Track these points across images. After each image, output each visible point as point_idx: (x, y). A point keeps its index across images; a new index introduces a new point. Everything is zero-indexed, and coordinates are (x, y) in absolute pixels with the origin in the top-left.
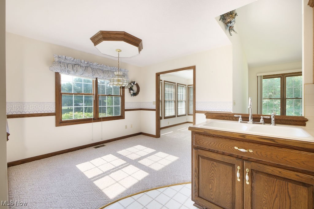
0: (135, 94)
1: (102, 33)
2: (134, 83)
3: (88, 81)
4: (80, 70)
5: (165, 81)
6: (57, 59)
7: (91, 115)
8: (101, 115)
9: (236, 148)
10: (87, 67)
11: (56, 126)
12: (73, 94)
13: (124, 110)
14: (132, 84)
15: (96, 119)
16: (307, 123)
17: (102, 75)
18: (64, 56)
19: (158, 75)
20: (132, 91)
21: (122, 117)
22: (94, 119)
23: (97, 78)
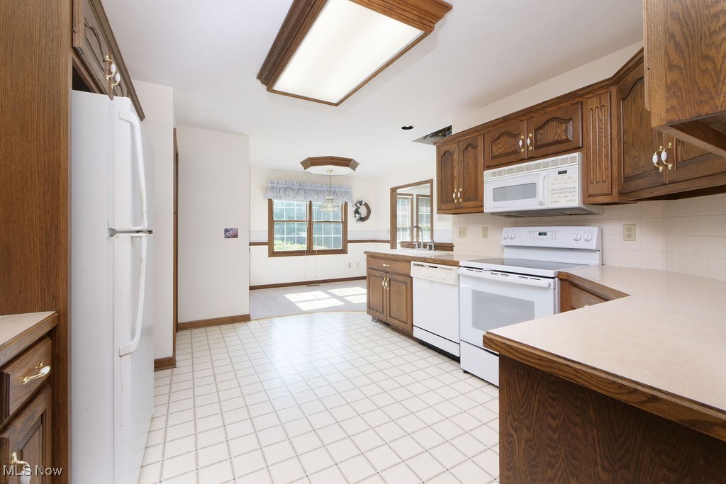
0: (362, 219)
1: (310, 159)
2: (361, 203)
3: (300, 205)
4: (291, 193)
5: (418, 196)
6: (270, 185)
7: (304, 247)
8: (316, 248)
9: (384, 265)
10: (299, 189)
11: (269, 256)
12: (284, 221)
13: (346, 241)
14: (359, 205)
15: (310, 252)
16: (454, 248)
17: (316, 197)
18: (276, 181)
19: (393, 190)
20: (357, 215)
21: (344, 251)
22: (307, 251)
23: (311, 202)
